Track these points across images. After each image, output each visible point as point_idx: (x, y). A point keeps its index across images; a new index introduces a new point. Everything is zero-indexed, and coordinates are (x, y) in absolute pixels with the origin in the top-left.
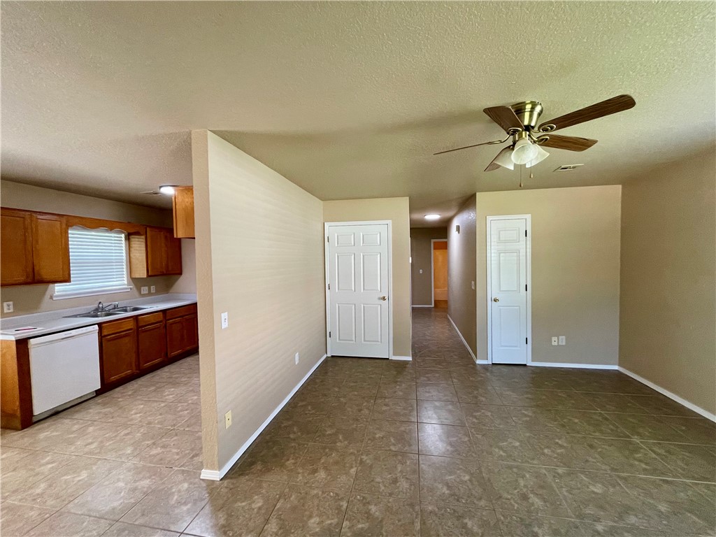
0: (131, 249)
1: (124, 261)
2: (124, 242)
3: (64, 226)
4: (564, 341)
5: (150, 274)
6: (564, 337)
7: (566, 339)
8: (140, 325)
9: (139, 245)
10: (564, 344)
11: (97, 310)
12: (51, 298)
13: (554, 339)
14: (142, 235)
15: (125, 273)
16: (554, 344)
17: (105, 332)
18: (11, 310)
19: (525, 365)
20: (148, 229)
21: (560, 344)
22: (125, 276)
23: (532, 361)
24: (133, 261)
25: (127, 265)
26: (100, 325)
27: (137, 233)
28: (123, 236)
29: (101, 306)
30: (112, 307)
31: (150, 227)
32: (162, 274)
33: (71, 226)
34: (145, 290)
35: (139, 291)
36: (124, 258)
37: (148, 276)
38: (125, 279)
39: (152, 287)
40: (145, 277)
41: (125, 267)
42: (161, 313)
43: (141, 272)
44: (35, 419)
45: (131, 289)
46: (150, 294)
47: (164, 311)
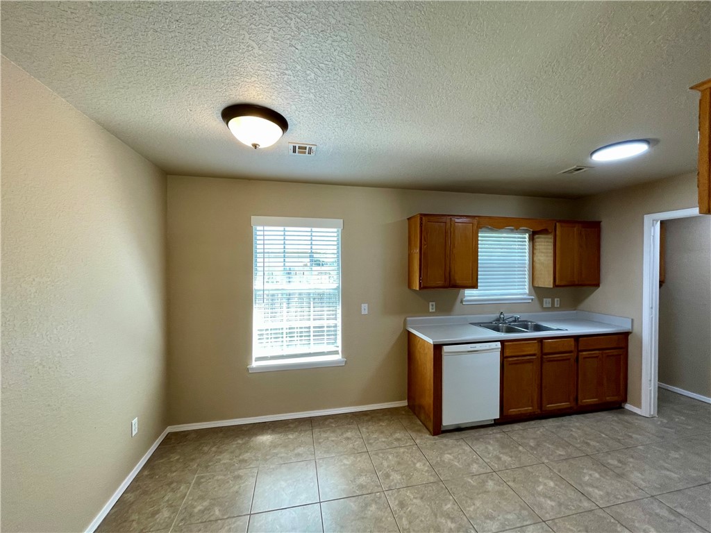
0: (535, 251)
1: (527, 266)
2: (527, 243)
3: (475, 227)
5: (557, 283)
8: (546, 351)
9: (545, 245)
11: (498, 320)
12: (462, 302)
14: (550, 233)
15: (527, 280)
17: (507, 353)
18: (434, 310)
20: (557, 224)
22: (527, 284)
24: (537, 266)
25: (529, 271)
26: (502, 342)
27: (544, 232)
28: (527, 236)
29: (502, 316)
30: (513, 319)
31: (560, 221)
32: (572, 285)
33: (481, 228)
34: (547, 302)
35: (541, 303)
36: (527, 262)
37: (555, 285)
38: (527, 287)
39: (556, 299)
40: (552, 287)
41: (527, 273)
42: (572, 339)
43: (546, 281)
44: (443, 429)
45: (532, 299)
46: (553, 308)
47: (577, 338)
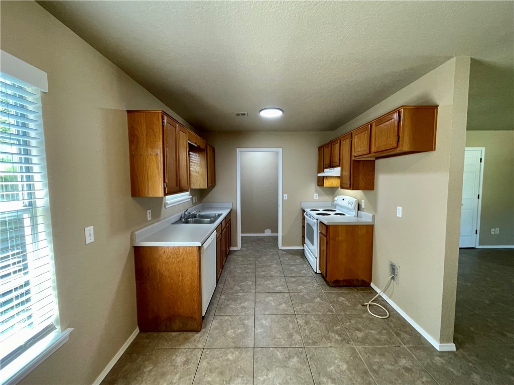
4: (498, 231)
6: (498, 229)
7: (500, 230)
10: (498, 233)
13: (493, 230)
16: (493, 233)
19: (474, 248)
21: (496, 233)
23: (479, 245)
